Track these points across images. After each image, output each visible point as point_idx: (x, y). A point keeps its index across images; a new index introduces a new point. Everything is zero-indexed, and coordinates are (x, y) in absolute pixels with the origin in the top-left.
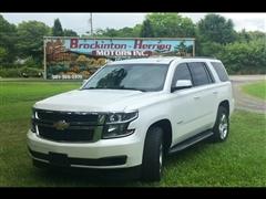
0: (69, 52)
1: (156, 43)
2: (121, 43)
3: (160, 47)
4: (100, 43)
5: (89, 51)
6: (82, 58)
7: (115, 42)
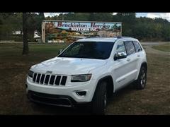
0: (57, 28)
1: (102, 24)
2: (84, 24)
3: (104, 27)
4: (73, 24)
5: (68, 28)
6: (64, 32)
7: (81, 24)
